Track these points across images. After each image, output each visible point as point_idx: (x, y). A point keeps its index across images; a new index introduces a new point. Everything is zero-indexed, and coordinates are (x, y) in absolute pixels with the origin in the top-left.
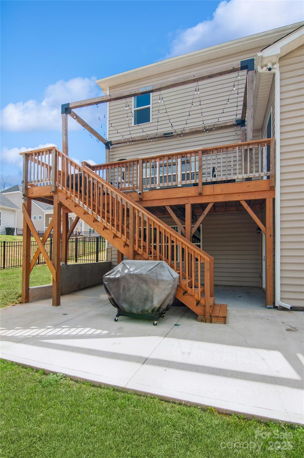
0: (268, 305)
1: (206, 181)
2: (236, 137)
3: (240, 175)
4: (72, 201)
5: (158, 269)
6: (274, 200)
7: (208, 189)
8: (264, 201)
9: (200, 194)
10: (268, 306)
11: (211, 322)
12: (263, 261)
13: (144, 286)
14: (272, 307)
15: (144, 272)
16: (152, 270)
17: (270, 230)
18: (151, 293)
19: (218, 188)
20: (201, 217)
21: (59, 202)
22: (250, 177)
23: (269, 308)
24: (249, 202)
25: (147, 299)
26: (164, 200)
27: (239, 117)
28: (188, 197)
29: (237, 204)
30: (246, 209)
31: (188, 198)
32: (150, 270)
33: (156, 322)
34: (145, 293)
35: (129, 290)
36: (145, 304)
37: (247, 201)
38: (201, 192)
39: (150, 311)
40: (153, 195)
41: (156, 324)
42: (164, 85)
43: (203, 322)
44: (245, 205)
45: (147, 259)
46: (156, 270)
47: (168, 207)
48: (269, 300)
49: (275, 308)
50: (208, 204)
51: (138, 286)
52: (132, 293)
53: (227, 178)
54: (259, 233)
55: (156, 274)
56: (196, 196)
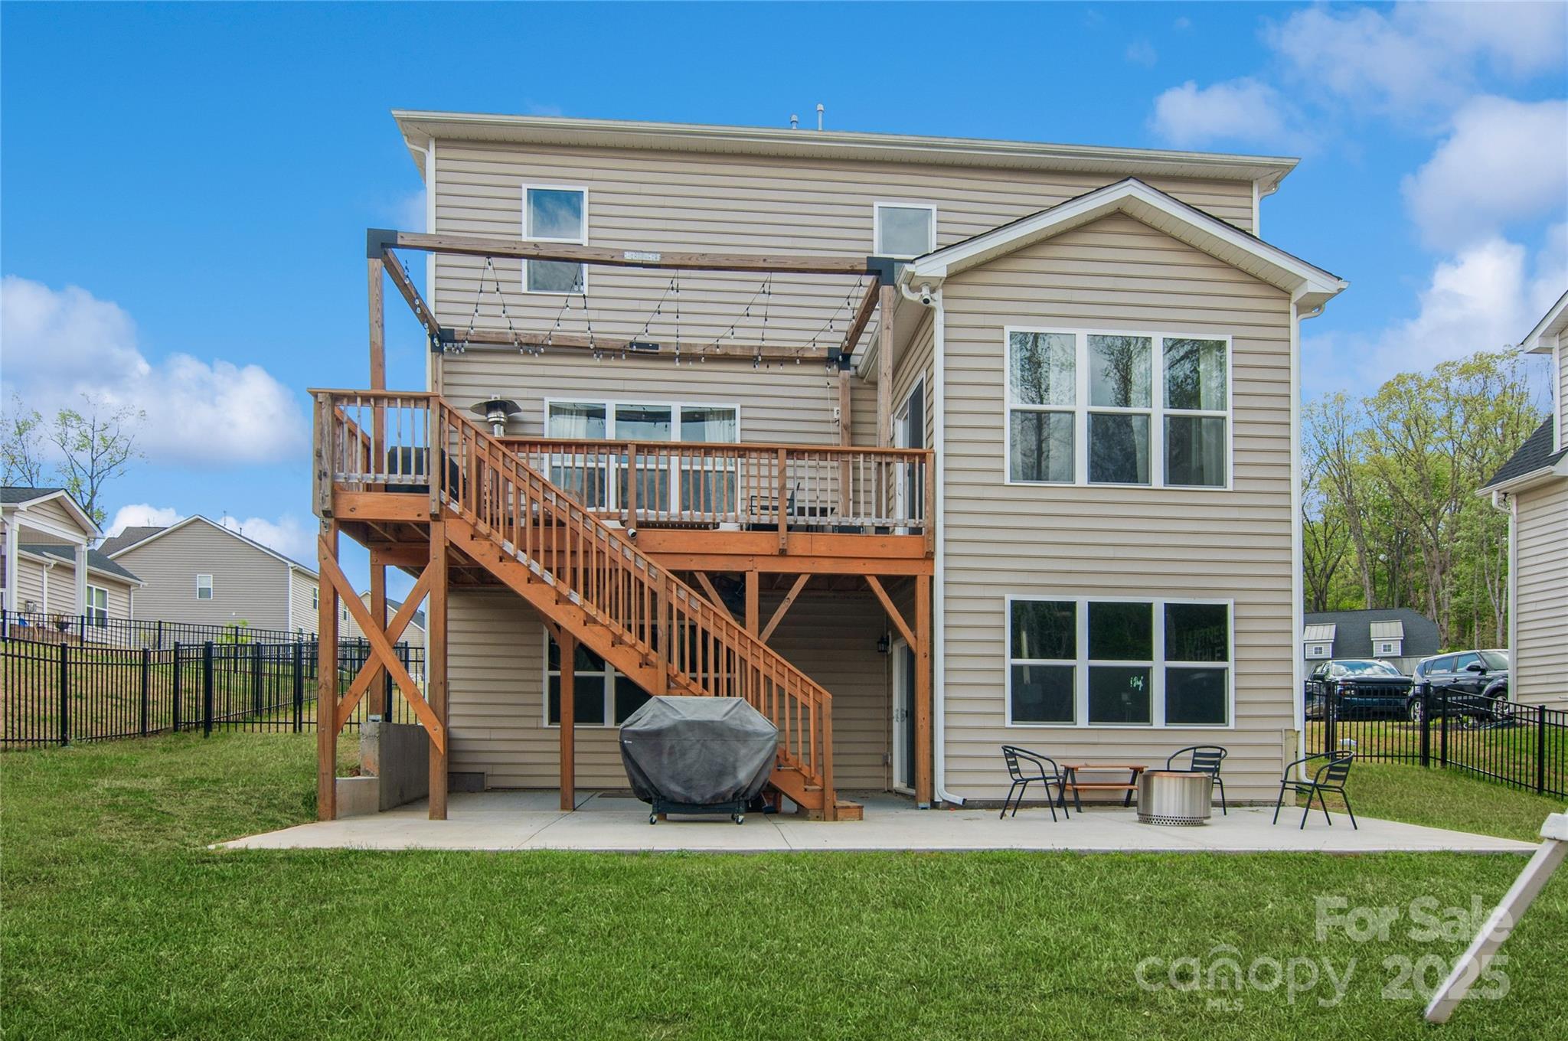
0: (921, 802)
1: (796, 522)
2: (829, 394)
3: (866, 519)
4: (492, 545)
5: (742, 712)
6: (932, 578)
7: (800, 543)
8: (912, 579)
9: (783, 553)
10: (921, 805)
11: (835, 819)
12: (894, 720)
13: (716, 746)
14: (929, 805)
15: (717, 718)
16: (731, 713)
17: (923, 643)
18: (731, 759)
19: (821, 544)
20: (782, 605)
21: (448, 544)
22: (887, 525)
23: (923, 808)
24: (885, 580)
25: (724, 771)
26: (693, 557)
27: (838, 339)
28: (753, 555)
29: (859, 582)
30: (879, 594)
31: (751, 558)
32: (726, 714)
33: (741, 818)
34: (719, 760)
35: (683, 754)
36: (718, 784)
37: (879, 577)
38: (786, 547)
39: (730, 796)
40: (664, 541)
41: (742, 821)
42: (690, 259)
43: (820, 820)
44: (876, 586)
45: (701, 695)
46: (737, 713)
47: (703, 575)
48: (923, 791)
49: (934, 805)
50: (796, 576)
51: (703, 745)
52: (689, 761)
53: (840, 523)
54: (884, 651)
55: (741, 721)
56: (771, 555)
